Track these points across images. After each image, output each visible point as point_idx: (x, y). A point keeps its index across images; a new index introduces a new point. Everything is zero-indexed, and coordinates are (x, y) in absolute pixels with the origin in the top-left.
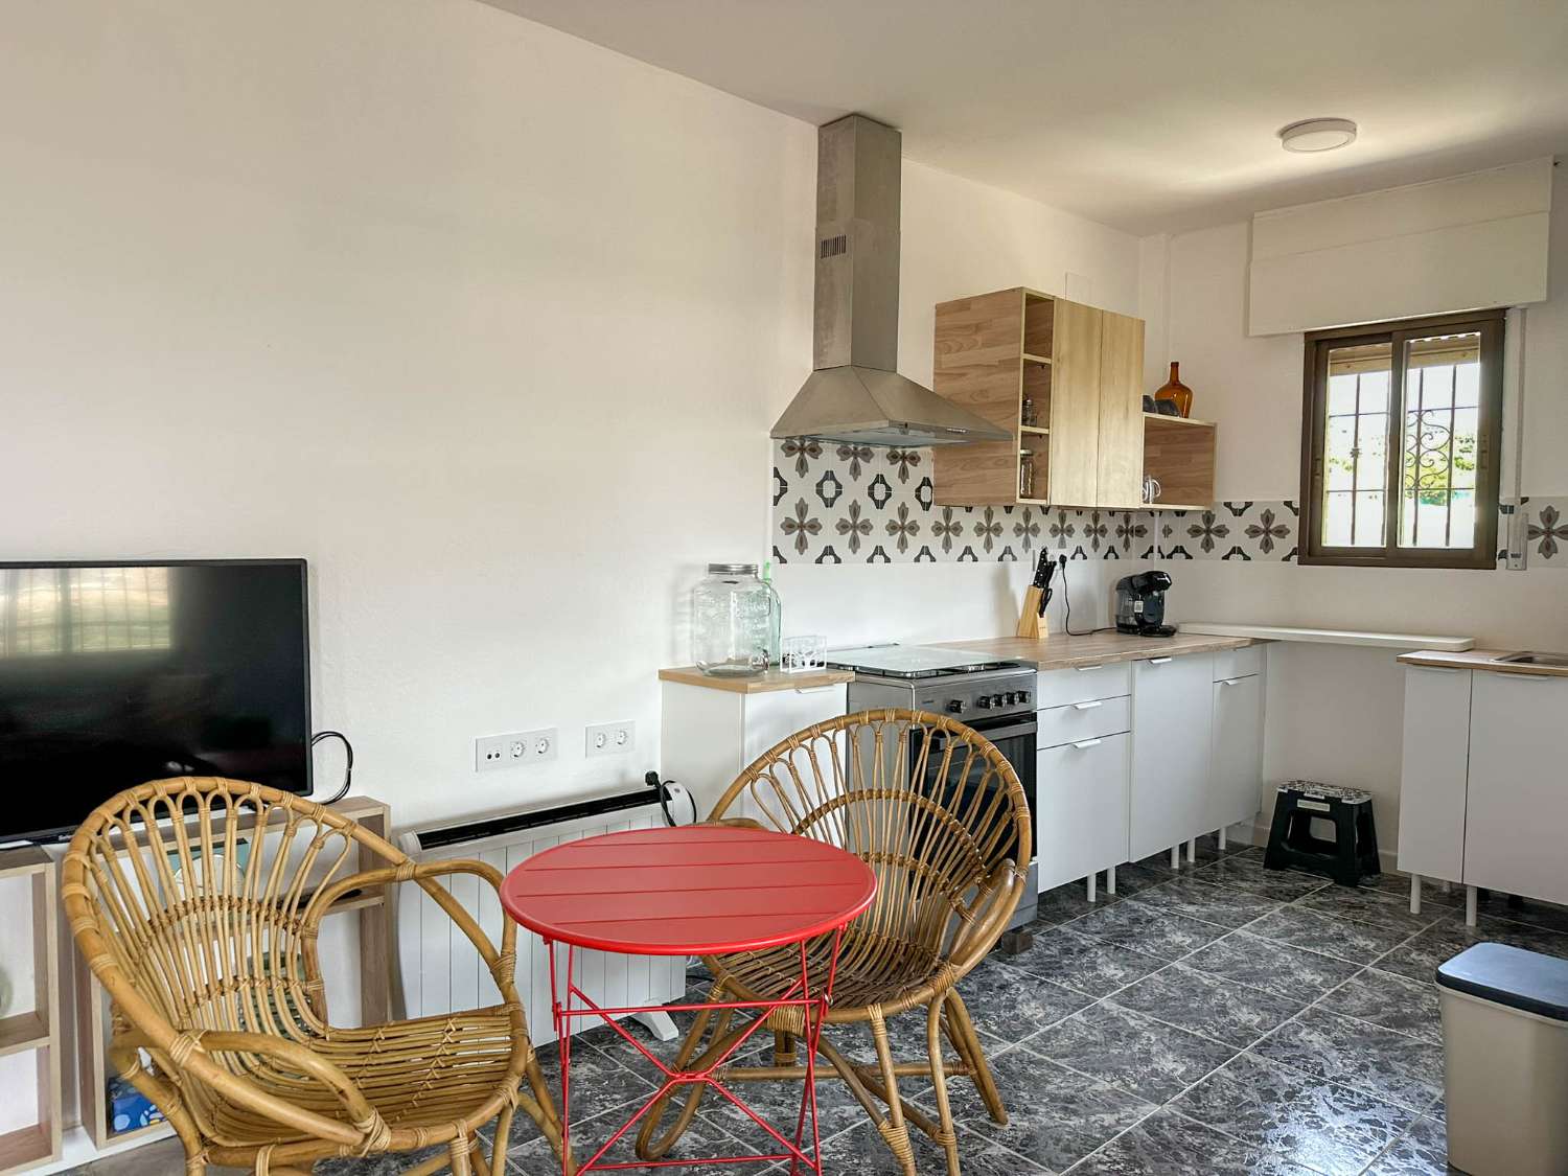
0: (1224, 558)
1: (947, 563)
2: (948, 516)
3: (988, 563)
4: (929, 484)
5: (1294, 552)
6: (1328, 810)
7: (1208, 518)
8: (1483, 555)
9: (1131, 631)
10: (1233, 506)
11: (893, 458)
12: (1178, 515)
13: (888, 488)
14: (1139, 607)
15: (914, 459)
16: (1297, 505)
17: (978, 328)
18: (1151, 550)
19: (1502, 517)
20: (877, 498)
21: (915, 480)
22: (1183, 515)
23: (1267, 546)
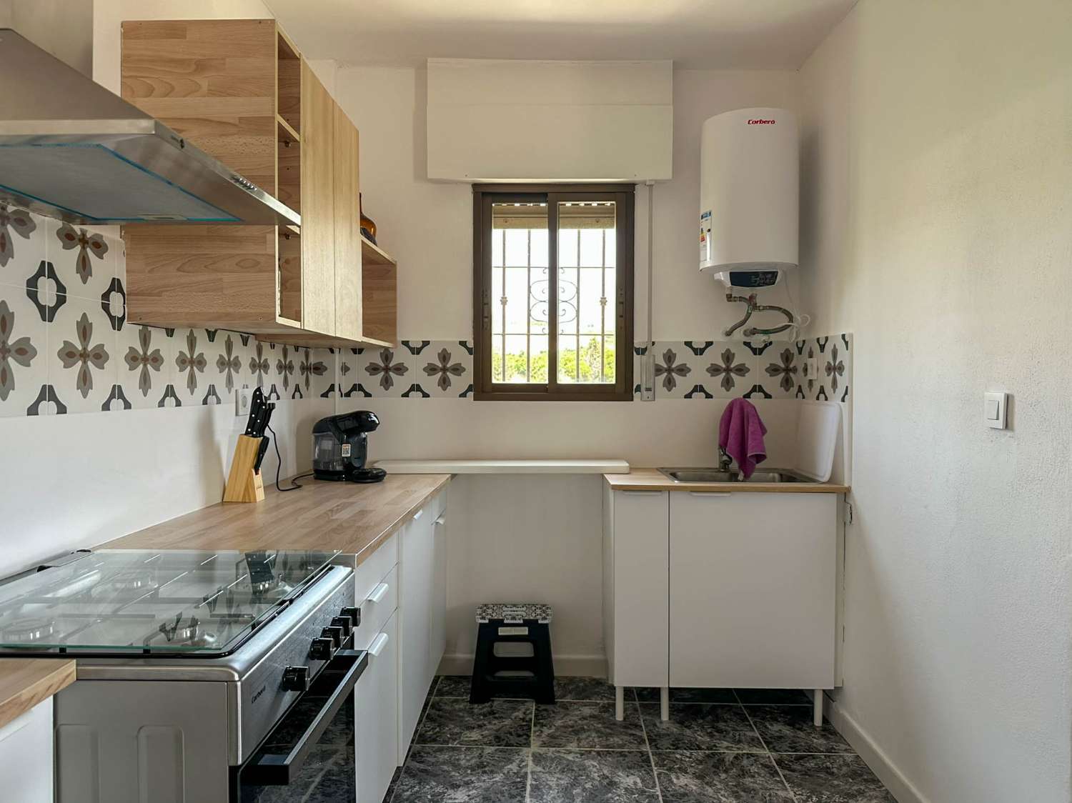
0: (403, 396)
1: (145, 409)
2: (145, 340)
3: (192, 408)
4: (121, 290)
5: (470, 388)
6: (527, 633)
7: (387, 355)
8: (623, 390)
9: (336, 477)
10: (411, 345)
11: (68, 238)
12: (355, 353)
13: (61, 288)
14: (347, 450)
15: (99, 247)
16: (471, 344)
17: (201, 67)
18: (332, 388)
19: (636, 358)
20: (42, 302)
21: (100, 281)
22: (360, 353)
23: (444, 383)
